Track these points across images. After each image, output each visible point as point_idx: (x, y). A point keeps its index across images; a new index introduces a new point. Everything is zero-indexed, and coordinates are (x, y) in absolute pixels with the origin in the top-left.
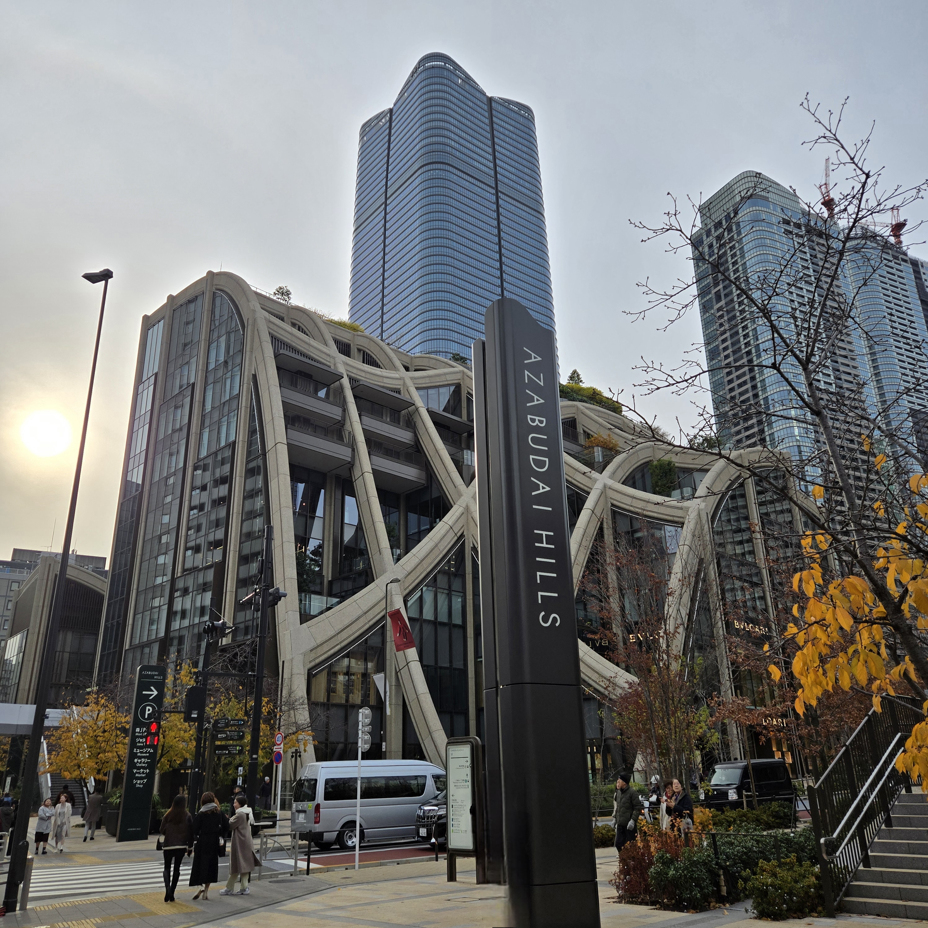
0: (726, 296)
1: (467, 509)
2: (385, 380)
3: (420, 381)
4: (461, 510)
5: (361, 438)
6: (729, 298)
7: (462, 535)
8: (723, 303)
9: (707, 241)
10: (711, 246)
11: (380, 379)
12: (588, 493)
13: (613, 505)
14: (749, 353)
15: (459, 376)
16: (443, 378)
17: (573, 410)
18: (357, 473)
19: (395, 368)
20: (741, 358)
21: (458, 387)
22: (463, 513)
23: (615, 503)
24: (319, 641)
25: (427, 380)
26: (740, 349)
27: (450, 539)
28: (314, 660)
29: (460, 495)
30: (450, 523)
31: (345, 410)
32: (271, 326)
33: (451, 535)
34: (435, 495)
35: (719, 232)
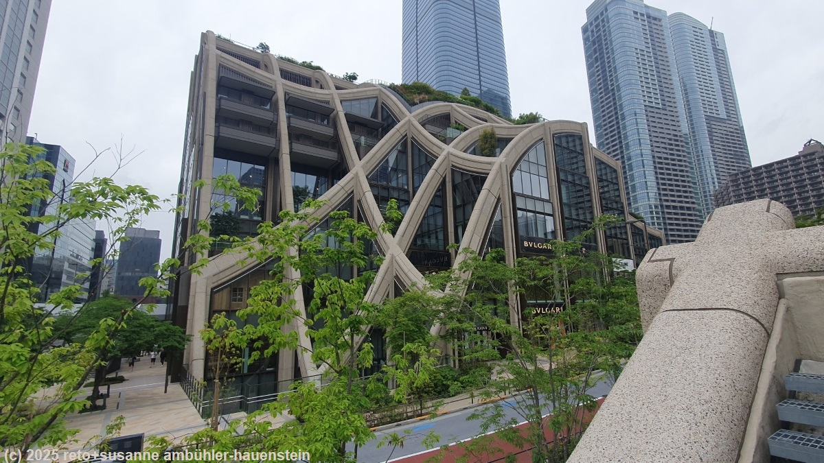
1: (357, 175)
2: (318, 95)
3: (343, 96)
4: (353, 175)
5: (285, 131)
6: (602, 60)
7: (352, 192)
9: (590, 29)
11: (314, 95)
12: (437, 158)
13: (453, 166)
15: (377, 92)
16: (364, 94)
17: (449, 108)
19: (329, 88)
20: (609, 93)
21: (377, 99)
22: (353, 178)
23: (454, 164)
24: (221, 269)
25: (351, 95)
27: (342, 196)
28: (217, 281)
29: (354, 166)
32: (221, 59)
33: (344, 192)
35: (597, 23)
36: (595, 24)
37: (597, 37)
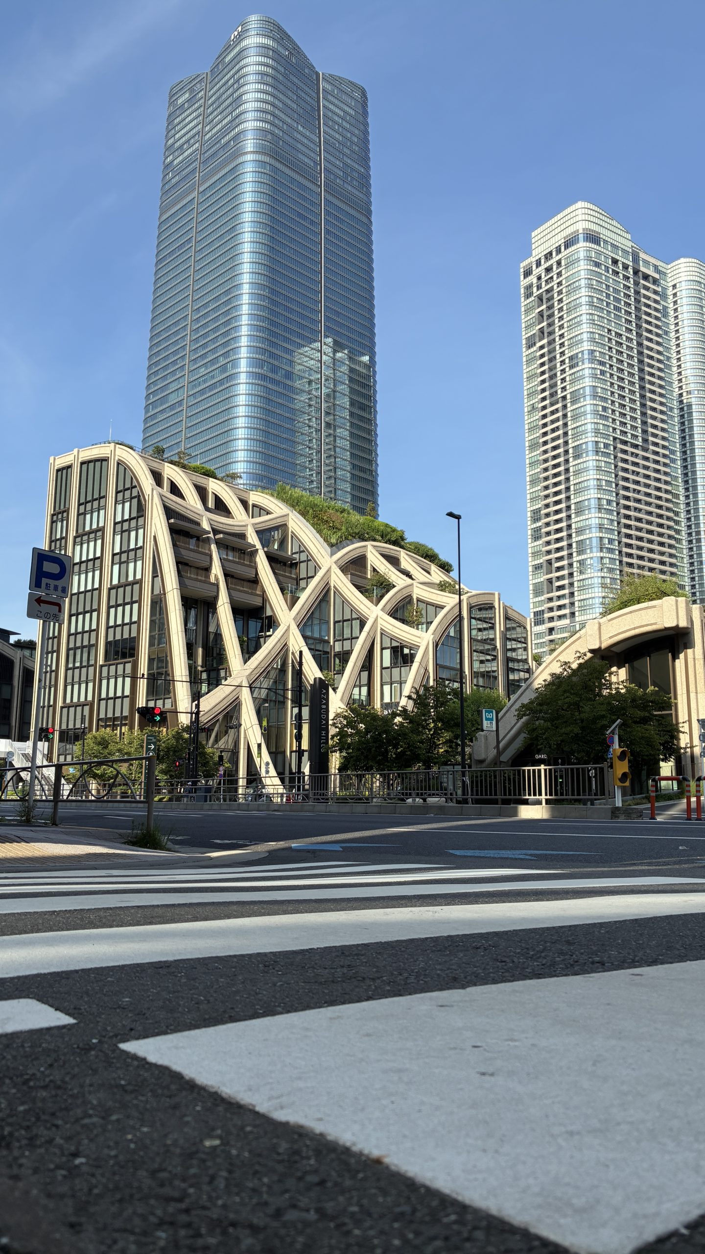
0: (549, 334)
1: (287, 627)
2: (236, 528)
3: (257, 526)
5: (221, 577)
8: (545, 341)
9: (536, 271)
10: (539, 278)
11: (231, 528)
12: (368, 619)
15: (286, 519)
16: (274, 522)
17: (365, 550)
18: (218, 601)
19: (241, 516)
21: (285, 526)
22: (286, 631)
23: (383, 628)
25: (264, 524)
29: (285, 617)
30: (278, 636)
31: (210, 557)
32: (163, 498)
33: (279, 644)
36: (544, 266)
37: (548, 291)
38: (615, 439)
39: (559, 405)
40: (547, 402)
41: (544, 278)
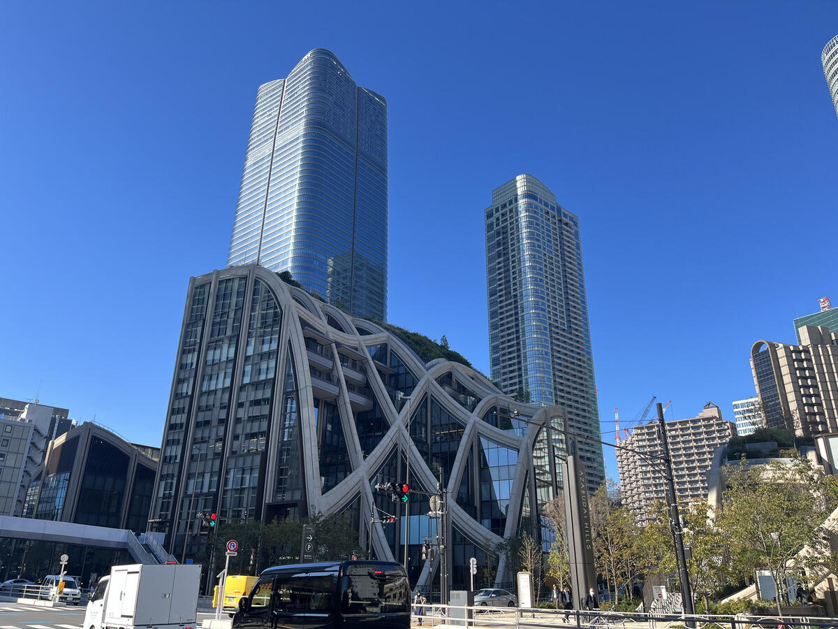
0: (505, 254)
1: (399, 428)
2: (351, 342)
3: (368, 342)
4: (396, 429)
5: (343, 381)
6: (506, 257)
7: (396, 444)
8: (502, 259)
9: (496, 215)
10: (498, 219)
12: (466, 425)
13: (479, 433)
14: (516, 296)
15: (386, 338)
17: (450, 367)
18: (341, 403)
19: (353, 333)
20: (510, 298)
21: (386, 345)
22: (396, 431)
26: (510, 293)
27: (391, 445)
29: (395, 419)
30: (391, 436)
31: (334, 362)
32: (298, 310)
33: (391, 443)
34: (378, 416)
35: (503, 211)
36: (501, 212)
37: (503, 228)
38: (550, 324)
39: (513, 300)
40: (504, 298)
41: (501, 220)
